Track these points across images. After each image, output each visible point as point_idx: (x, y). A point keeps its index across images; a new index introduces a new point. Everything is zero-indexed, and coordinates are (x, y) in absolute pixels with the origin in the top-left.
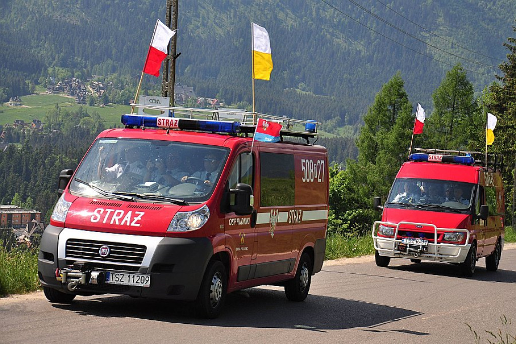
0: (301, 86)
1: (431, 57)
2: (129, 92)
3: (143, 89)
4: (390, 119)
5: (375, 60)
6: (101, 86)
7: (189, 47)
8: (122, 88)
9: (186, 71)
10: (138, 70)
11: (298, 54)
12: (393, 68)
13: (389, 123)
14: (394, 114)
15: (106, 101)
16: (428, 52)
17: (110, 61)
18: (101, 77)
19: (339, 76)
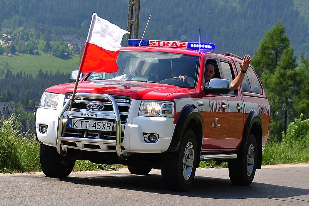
0: (184, 38)
1: (297, 14)
2: (34, 43)
3: (45, 40)
4: (272, 62)
5: (248, 15)
6: (10, 37)
7: (85, 3)
8: (28, 40)
9: (82, 24)
10: (41, 23)
11: (181, 10)
12: (264, 23)
13: (271, 66)
14: (277, 57)
15: (13, 51)
16: (295, 9)
17: (17, 17)
18: (9, 30)
19: (217, 30)
